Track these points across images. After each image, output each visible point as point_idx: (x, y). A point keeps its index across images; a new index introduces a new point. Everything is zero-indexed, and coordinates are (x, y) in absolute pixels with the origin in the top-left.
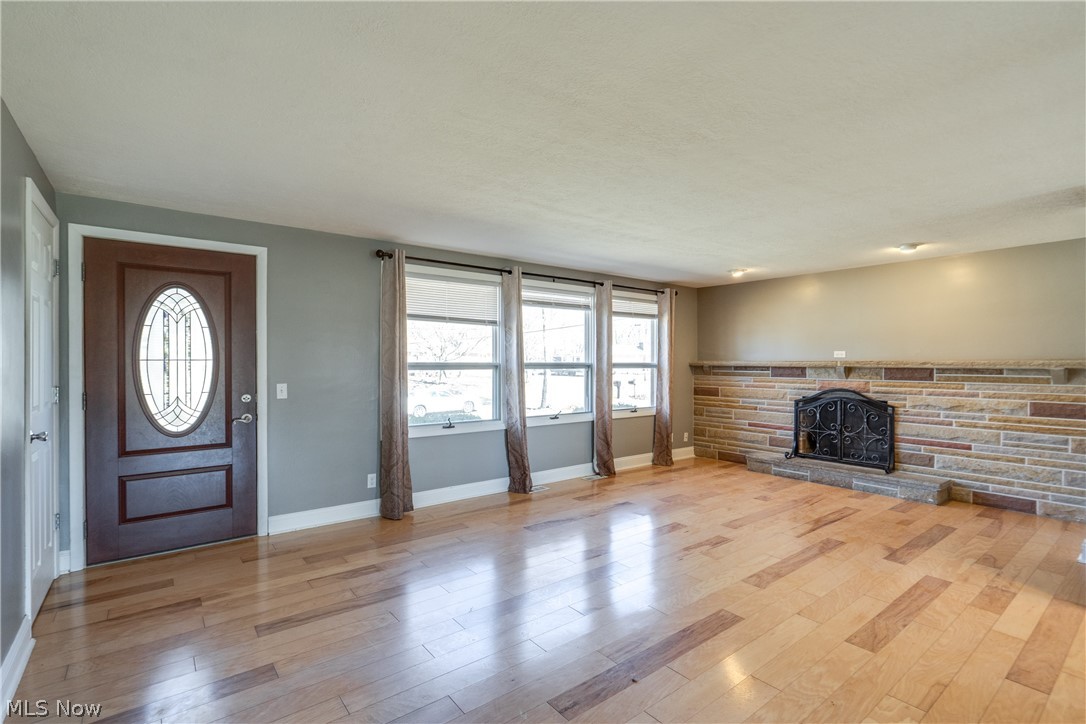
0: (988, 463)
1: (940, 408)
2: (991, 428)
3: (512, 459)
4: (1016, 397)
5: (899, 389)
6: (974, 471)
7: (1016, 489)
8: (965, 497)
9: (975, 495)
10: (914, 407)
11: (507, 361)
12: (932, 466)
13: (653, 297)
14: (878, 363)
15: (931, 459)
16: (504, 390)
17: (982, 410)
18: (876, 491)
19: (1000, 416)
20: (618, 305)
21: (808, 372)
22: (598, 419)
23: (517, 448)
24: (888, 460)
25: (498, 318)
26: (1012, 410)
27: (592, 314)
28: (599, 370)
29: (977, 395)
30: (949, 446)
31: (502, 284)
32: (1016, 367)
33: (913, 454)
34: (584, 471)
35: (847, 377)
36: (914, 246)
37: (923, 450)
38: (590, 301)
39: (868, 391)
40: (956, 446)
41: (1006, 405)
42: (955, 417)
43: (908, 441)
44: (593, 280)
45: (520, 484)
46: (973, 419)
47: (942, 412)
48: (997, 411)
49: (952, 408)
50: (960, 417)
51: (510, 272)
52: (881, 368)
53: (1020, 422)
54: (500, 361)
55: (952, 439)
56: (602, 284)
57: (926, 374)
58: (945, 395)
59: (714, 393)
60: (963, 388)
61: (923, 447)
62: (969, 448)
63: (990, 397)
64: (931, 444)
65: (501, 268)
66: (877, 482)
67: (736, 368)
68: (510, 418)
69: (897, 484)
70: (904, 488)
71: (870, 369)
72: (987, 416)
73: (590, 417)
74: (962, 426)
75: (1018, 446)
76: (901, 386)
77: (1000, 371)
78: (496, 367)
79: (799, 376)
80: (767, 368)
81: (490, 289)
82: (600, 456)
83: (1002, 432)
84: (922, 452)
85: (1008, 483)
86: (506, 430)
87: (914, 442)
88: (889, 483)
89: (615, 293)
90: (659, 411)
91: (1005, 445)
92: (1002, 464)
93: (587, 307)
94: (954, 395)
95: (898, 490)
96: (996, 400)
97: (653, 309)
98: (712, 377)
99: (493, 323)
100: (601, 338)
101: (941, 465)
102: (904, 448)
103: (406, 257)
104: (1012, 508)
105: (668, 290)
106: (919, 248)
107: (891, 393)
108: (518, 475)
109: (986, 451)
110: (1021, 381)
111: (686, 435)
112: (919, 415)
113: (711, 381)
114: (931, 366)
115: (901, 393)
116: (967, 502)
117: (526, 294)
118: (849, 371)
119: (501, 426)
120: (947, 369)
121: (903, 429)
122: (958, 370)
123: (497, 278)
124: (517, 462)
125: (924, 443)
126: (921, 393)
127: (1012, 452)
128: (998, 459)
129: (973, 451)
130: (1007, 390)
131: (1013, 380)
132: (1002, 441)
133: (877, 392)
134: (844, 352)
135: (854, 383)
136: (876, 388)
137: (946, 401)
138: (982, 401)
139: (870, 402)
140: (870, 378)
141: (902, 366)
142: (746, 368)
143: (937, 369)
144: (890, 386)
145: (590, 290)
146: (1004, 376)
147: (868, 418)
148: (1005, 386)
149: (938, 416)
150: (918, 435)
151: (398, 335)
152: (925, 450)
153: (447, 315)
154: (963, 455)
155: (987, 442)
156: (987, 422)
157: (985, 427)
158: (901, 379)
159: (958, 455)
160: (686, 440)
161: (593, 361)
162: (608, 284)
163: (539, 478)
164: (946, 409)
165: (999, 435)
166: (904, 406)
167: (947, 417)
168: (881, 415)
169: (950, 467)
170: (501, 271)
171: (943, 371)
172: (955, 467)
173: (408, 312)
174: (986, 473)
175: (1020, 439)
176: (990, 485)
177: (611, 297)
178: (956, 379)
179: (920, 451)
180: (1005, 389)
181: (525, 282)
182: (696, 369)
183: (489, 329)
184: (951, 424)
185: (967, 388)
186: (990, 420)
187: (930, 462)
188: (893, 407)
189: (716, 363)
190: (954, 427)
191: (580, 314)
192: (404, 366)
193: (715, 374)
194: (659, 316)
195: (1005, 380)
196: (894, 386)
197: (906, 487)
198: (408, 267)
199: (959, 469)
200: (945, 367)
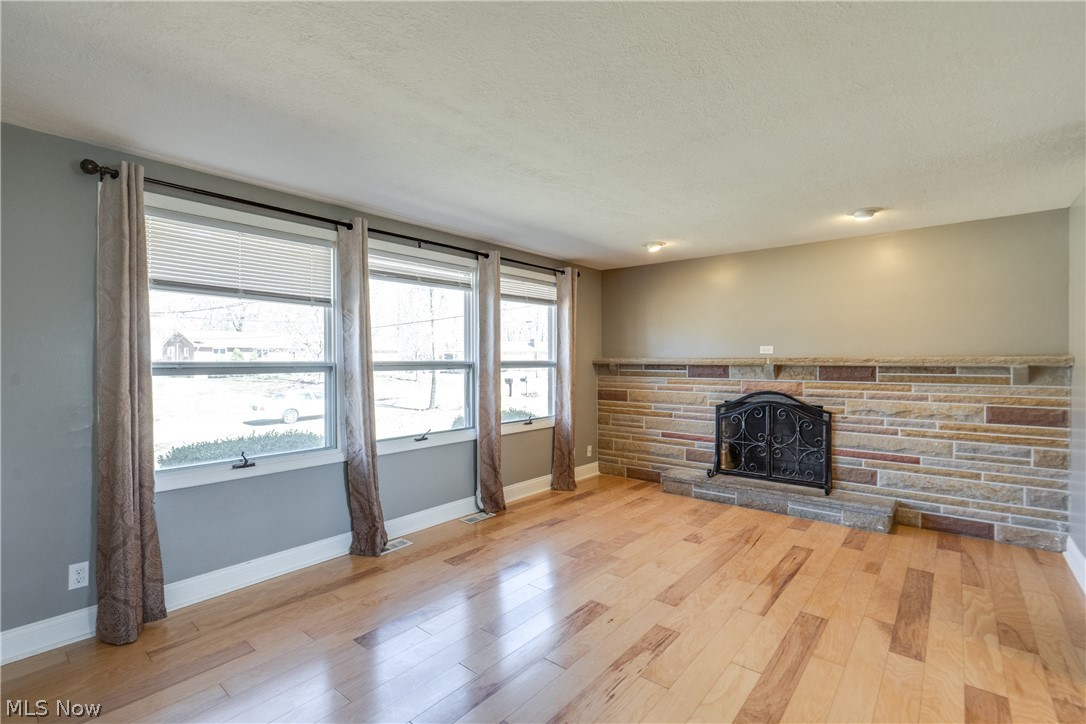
0: (939, 480)
1: (884, 414)
2: (942, 438)
3: (355, 505)
4: (970, 400)
5: (836, 392)
6: (923, 489)
7: (971, 510)
8: (913, 521)
9: (925, 517)
10: (854, 413)
11: (345, 359)
12: (875, 484)
13: (551, 278)
14: (814, 360)
15: (874, 475)
16: (343, 402)
17: (931, 416)
18: (816, 517)
19: (952, 423)
20: (507, 285)
21: (731, 371)
22: (482, 437)
23: (362, 489)
24: (824, 477)
25: (332, 294)
26: (967, 416)
27: (474, 295)
28: (484, 371)
29: (925, 399)
30: (894, 459)
31: (338, 244)
32: (974, 365)
33: (853, 469)
34: (464, 508)
35: (777, 376)
36: (871, 211)
37: (864, 465)
38: (472, 278)
39: (800, 394)
40: (902, 460)
41: (959, 410)
42: (900, 425)
43: (847, 454)
44: (475, 250)
45: (368, 539)
46: (922, 426)
47: (886, 419)
48: (949, 417)
49: (897, 414)
50: (906, 425)
51: (350, 227)
52: (816, 367)
53: (975, 430)
54: (335, 359)
55: (897, 451)
56: (487, 256)
57: (868, 373)
58: (889, 398)
59: (622, 396)
60: (910, 390)
61: (864, 460)
62: (917, 461)
63: (940, 401)
64: (874, 457)
65: (335, 219)
66: (816, 505)
67: (648, 366)
68: (351, 444)
69: (842, 508)
70: (848, 513)
71: (803, 367)
72: (938, 423)
73: (471, 435)
74: (909, 435)
75: (973, 459)
76: (838, 388)
77: (953, 370)
78: (329, 369)
79: (720, 376)
80: (683, 367)
81: (319, 250)
82: (485, 487)
83: (954, 442)
84: (863, 467)
85: (962, 504)
86: (346, 464)
87: (854, 455)
88: (831, 507)
89: (504, 269)
90: (559, 422)
91: (958, 457)
92: (955, 481)
93: (467, 286)
94: (900, 399)
95: (841, 515)
96: (947, 404)
97: (551, 292)
98: (619, 378)
99: (325, 301)
100: (485, 327)
101: (885, 482)
102: (842, 462)
103: (147, 180)
104: (966, 533)
105: (568, 270)
106: (876, 214)
107: (828, 396)
108: (364, 528)
109: (938, 464)
110: (976, 381)
111: (590, 448)
112: (859, 422)
113: (617, 383)
114: (875, 364)
115: (838, 396)
116: (914, 526)
117: (374, 261)
118: (779, 369)
119: (338, 457)
120: (891, 367)
121: (841, 439)
122: (904, 368)
123: (330, 234)
124: (362, 510)
125: (865, 456)
126: (861, 396)
127: (966, 466)
128: (950, 475)
129: (921, 465)
130: (961, 392)
131: (967, 381)
132: (954, 453)
133: (811, 395)
134: (772, 347)
135: (784, 384)
136: (810, 391)
137: (888, 405)
138: (933, 406)
139: (803, 407)
140: (803, 379)
141: (842, 364)
142: (659, 366)
143: (880, 367)
144: (826, 388)
145: (471, 262)
146: (957, 375)
147: (801, 427)
148: (959, 387)
149: (882, 423)
150: (858, 447)
151: (127, 314)
152: (867, 464)
153: (240, 286)
154: (910, 470)
155: (937, 455)
156: (937, 430)
157: (935, 437)
158: (838, 379)
159: (904, 469)
160: (589, 454)
161: (475, 358)
162: (495, 256)
163: (398, 528)
164: (891, 415)
165: (951, 446)
166: (843, 412)
167: (892, 425)
168: (815, 423)
169: (895, 485)
170: (336, 224)
171: (887, 369)
172: (902, 484)
173: (151, 275)
174: (937, 492)
175: (975, 450)
176: (942, 506)
177: (498, 275)
178: (902, 379)
179: (861, 465)
180: (959, 390)
181: (373, 243)
182: (601, 368)
183: (321, 310)
184: (896, 433)
185: (915, 389)
186: (941, 428)
187: (872, 478)
188: (830, 414)
189: (624, 361)
190: (899, 436)
191: (458, 295)
193: (622, 374)
194: (559, 302)
195: (958, 380)
196: (831, 388)
197: (851, 512)
198: (149, 198)
199: (906, 487)
200: (892, 365)
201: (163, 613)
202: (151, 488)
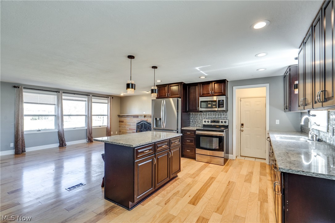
3: (60, 138)
11: (58, 114)
13: (106, 99)
20: (93, 100)
21: (139, 117)
22: (88, 128)
23: (61, 136)
25: (56, 103)
27: (87, 102)
28: (88, 116)
31: (57, 95)
34: (85, 141)
35: (145, 118)
38: (86, 99)
44: (87, 94)
45: (62, 144)
51: (59, 92)
52: (150, 116)
54: (56, 114)
56: (89, 95)
59: (123, 122)
65: (57, 91)
67: (127, 116)
68: (59, 128)
71: (148, 116)
73: (86, 128)
78: (55, 116)
79: (137, 118)
80: (132, 116)
81: (54, 96)
82: (88, 138)
86: (58, 131)
89: (93, 97)
90: (108, 126)
93: (85, 101)
97: (106, 101)
98: (122, 118)
99: (55, 105)
100: (89, 109)
103: (24, 88)
105: (110, 97)
108: (61, 142)
111: (117, 132)
113: (122, 119)
117: (63, 97)
118: (145, 116)
123: (56, 93)
124: (61, 139)
134: (144, 112)
135: (145, 119)
136: (149, 120)
139: (148, 123)
140: (148, 118)
145: (86, 97)
147: (148, 126)
151: (20, 107)
153: (39, 102)
160: (116, 133)
161: (87, 114)
162: (91, 95)
163: (69, 143)
170: (57, 92)
173: (24, 101)
177: (92, 98)
181: (63, 94)
182: (119, 116)
183: (54, 106)
189: (123, 115)
192: (22, 116)
193: (123, 117)
194: (108, 103)
198: (24, 90)
201: (25, 151)
202: (24, 133)
